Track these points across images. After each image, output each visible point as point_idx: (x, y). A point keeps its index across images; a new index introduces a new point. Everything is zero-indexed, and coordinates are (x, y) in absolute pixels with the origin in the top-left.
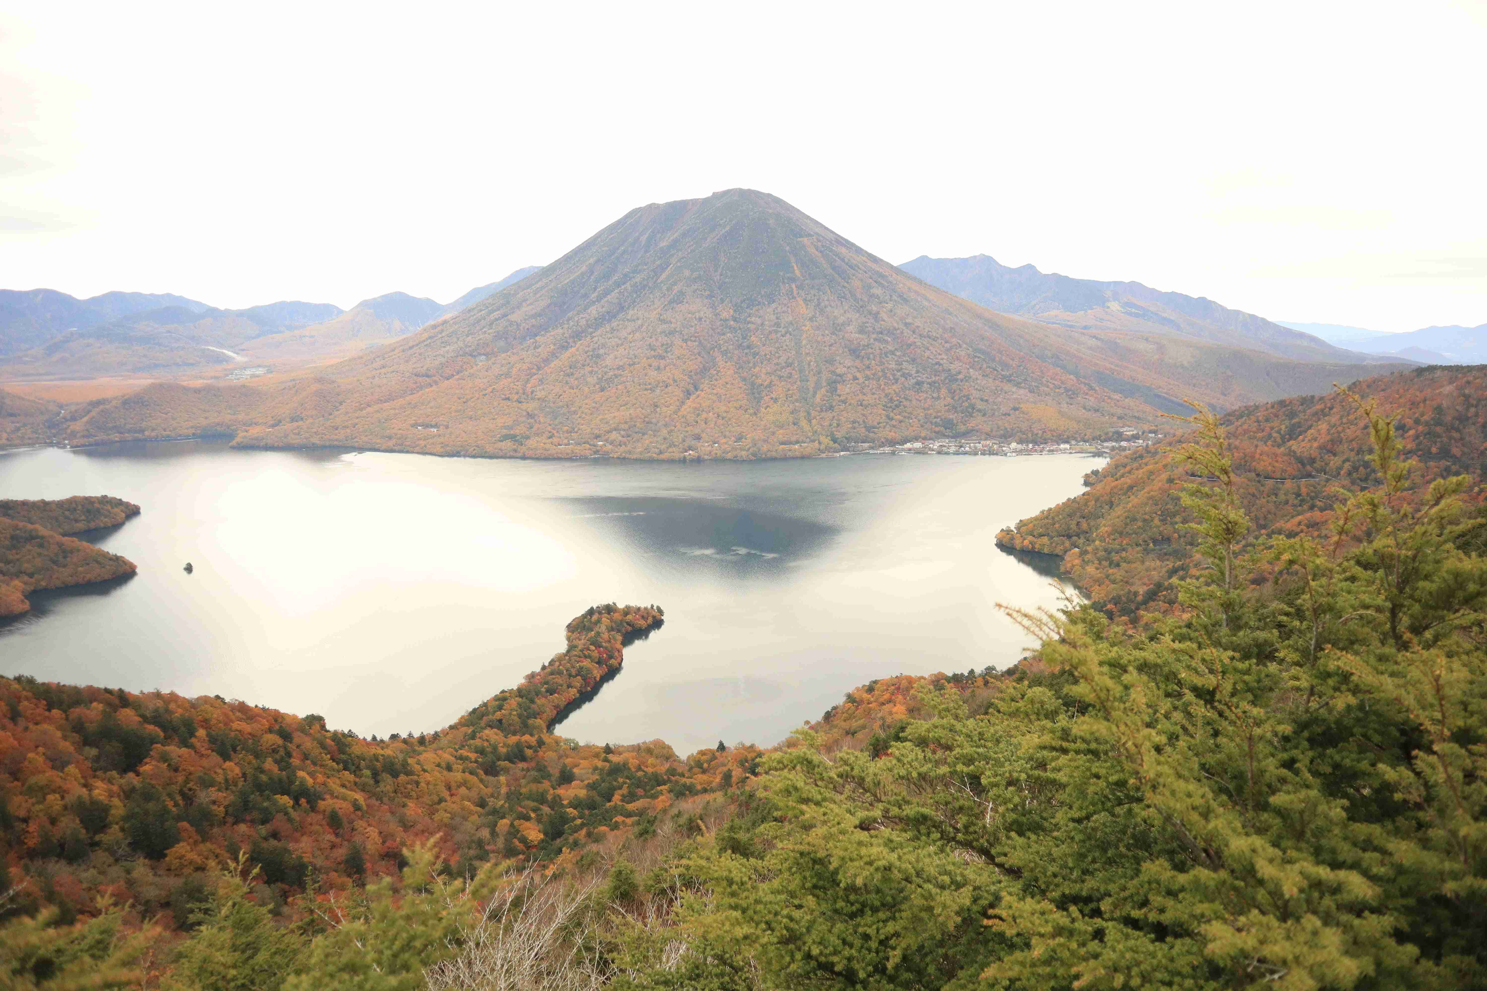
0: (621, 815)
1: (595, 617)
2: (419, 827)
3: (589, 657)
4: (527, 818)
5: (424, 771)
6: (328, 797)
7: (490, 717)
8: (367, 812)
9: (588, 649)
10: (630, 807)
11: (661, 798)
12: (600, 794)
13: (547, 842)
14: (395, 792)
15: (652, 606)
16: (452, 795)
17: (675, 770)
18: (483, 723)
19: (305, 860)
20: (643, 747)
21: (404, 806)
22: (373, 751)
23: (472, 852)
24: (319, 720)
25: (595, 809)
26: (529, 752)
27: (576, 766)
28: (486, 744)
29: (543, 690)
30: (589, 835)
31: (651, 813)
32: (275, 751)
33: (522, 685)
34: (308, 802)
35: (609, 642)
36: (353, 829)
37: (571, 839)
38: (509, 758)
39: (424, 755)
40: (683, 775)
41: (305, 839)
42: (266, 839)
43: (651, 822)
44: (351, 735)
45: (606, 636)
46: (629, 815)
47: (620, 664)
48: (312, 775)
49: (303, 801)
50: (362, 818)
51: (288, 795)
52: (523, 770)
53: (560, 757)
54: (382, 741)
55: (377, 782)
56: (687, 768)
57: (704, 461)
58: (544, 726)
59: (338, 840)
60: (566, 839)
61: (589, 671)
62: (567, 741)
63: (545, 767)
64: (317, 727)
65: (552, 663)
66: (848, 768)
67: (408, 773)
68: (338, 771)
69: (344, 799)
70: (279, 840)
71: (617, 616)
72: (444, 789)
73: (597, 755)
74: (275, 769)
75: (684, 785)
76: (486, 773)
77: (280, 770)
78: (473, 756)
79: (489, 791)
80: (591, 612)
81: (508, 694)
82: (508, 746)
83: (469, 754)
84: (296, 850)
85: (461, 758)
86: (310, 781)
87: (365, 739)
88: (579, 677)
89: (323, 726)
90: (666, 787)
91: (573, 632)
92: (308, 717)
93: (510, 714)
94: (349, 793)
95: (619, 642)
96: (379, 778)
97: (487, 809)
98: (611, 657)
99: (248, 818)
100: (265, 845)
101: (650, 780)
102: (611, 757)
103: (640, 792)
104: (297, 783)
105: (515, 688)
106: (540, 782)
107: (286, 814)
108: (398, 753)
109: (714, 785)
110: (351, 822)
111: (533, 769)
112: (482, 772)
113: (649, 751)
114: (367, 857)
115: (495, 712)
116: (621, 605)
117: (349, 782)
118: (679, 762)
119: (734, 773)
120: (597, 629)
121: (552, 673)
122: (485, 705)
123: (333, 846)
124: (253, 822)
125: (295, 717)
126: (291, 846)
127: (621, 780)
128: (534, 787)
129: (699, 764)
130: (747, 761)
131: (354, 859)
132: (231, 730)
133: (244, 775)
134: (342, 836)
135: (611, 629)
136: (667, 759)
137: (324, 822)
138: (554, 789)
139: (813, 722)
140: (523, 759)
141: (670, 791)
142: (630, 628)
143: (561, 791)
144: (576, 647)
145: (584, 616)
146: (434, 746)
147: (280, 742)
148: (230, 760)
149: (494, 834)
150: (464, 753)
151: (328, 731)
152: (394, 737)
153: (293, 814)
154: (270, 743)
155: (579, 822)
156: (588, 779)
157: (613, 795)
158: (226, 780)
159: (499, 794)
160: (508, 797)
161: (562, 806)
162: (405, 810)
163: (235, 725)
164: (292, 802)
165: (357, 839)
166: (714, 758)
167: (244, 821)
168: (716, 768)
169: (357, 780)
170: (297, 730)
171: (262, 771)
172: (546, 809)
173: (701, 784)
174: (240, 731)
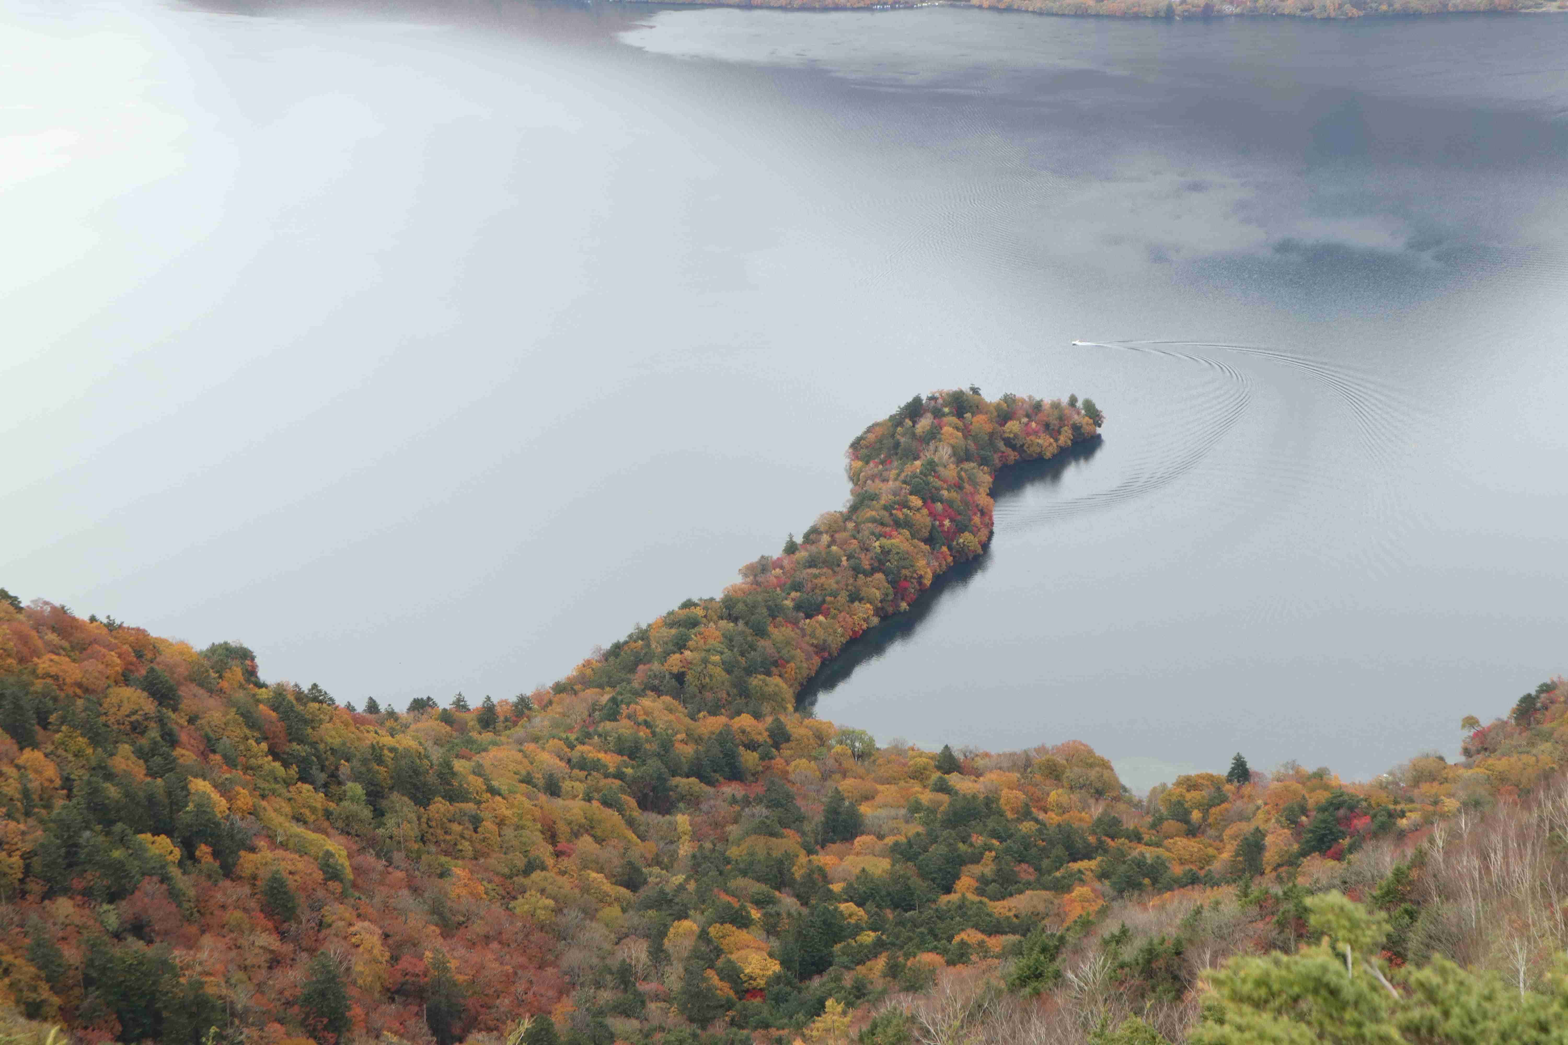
0: (976, 927)
1: (925, 423)
2: (478, 928)
3: (907, 524)
4: (741, 921)
5: (494, 791)
6: (262, 843)
7: (656, 666)
8: (354, 885)
9: (905, 505)
10: (1000, 908)
11: (1079, 891)
12: (924, 874)
13: (789, 983)
14: (423, 840)
15: (1073, 401)
16: (558, 854)
17: (1116, 822)
18: (637, 680)
19: (210, 990)
20: (1037, 759)
21: (441, 876)
22: (370, 738)
23: (606, 996)
24: (244, 655)
25: (911, 908)
26: (749, 759)
27: (867, 797)
28: (643, 733)
29: (788, 603)
30: (893, 971)
31: (1054, 929)
32: (137, 729)
33: (735, 589)
34: (216, 854)
35: (959, 487)
36: (321, 925)
37: (848, 980)
38: (697, 771)
39: (494, 753)
40: (1136, 837)
41: (207, 940)
42: (117, 936)
43: (1051, 952)
44: (317, 696)
45: (950, 472)
46: (995, 928)
47: (985, 547)
48: (224, 789)
49: (203, 850)
50: (342, 898)
51: (169, 834)
52: (734, 801)
53: (826, 776)
54: (392, 714)
55: (379, 813)
56: (1149, 819)
57: (1221, 17)
58: (788, 692)
59: (287, 948)
60: (837, 979)
61: (905, 559)
62: (847, 736)
63: (789, 797)
64: (237, 672)
65: (812, 535)
66: (1434, 1012)
67: (453, 796)
68: (287, 783)
69: (302, 850)
70: (150, 942)
71: (980, 423)
72: (538, 837)
73: (919, 775)
74: (137, 770)
75: (1140, 863)
76: (643, 805)
77: (152, 773)
78: (611, 760)
79: (650, 847)
80: (914, 409)
81: (699, 612)
82: (698, 740)
83: (601, 755)
84: (188, 967)
85: (583, 765)
86: (220, 803)
87: (350, 708)
88: (879, 576)
89: (251, 673)
90: (1093, 864)
91: (867, 460)
92: (214, 649)
93: (705, 661)
94: (312, 836)
95: (983, 490)
96: (384, 804)
97: (644, 892)
98: (961, 529)
99: (77, 884)
100: (117, 951)
101: (1052, 843)
102: (954, 780)
103: (1025, 872)
104: (190, 807)
105: (719, 596)
106: (772, 834)
107: (165, 879)
108: (429, 744)
109: (1217, 866)
110: (317, 907)
111: (759, 800)
112: (633, 803)
113: (1053, 772)
114: (354, 992)
115: (667, 654)
116: (991, 395)
117: (313, 810)
118: (1130, 802)
119: (1268, 840)
120: (927, 455)
121: (812, 563)
122: (643, 635)
123: (275, 962)
124: (87, 893)
125: (184, 649)
126: (178, 955)
127: (978, 840)
128: (760, 845)
129: (1180, 812)
130: (1304, 811)
131: (323, 994)
132: (34, 672)
133: (67, 783)
134: (295, 940)
135: (962, 457)
136: (1099, 794)
137: (252, 904)
138: (810, 852)
139: (1486, 721)
140: (736, 774)
141: (1103, 875)
142: (1013, 456)
143: (825, 859)
144: (874, 497)
145: (896, 421)
146: (518, 732)
147: (149, 706)
148: (35, 745)
149: (658, 954)
150: (589, 751)
151: (260, 685)
152: (420, 706)
153: (182, 881)
154: (126, 709)
155: (868, 937)
156: (893, 831)
157: (957, 877)
158: (26, 793)
159: (673, 856)
160: (696, 866)
161: (830, 896)
162: (445, 883)
163: (45, 663)
164: (177, 853)
165: (333, 949)
166: (1220, 798)
167: (66, 891)
168: (1227, 820)
169: (332, 806)
170: (191, 679)
171: (109, 776)
172: (788, 902)
173: (1182, 862)
174: (56, 678)
